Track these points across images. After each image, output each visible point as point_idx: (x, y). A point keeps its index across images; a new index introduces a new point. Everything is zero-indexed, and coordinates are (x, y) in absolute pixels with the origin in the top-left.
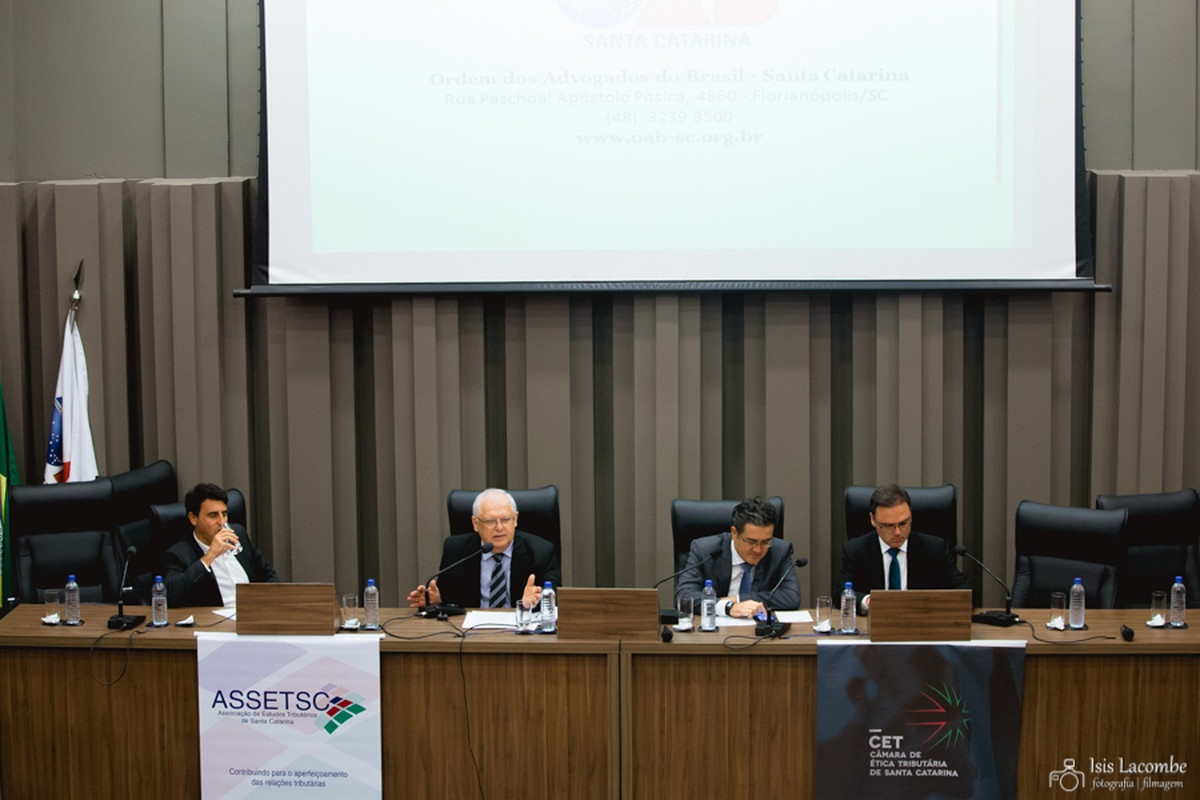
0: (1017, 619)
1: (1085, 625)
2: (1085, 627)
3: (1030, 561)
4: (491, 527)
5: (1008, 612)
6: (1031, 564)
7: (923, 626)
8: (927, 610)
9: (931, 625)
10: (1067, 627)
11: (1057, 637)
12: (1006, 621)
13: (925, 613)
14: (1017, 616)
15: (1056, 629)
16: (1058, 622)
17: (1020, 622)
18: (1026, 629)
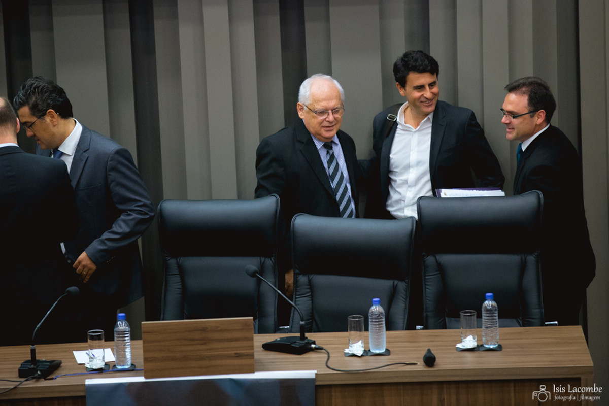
0: (313, 346)
1: (387, 350)
2: (388, 352)
3: (310, 281)
5: (303, 337)
6: (310, 284)
7: (201, 358)
8: (204, 341)
9: (210, 358)
10: (367, 352)
11: (356, 365)
12: (302, 348)
13: (202, 344)
14: (314, 343)
15: (354, 355)
16: (357, 348)
17: (316, 348)
18: (322, 356)
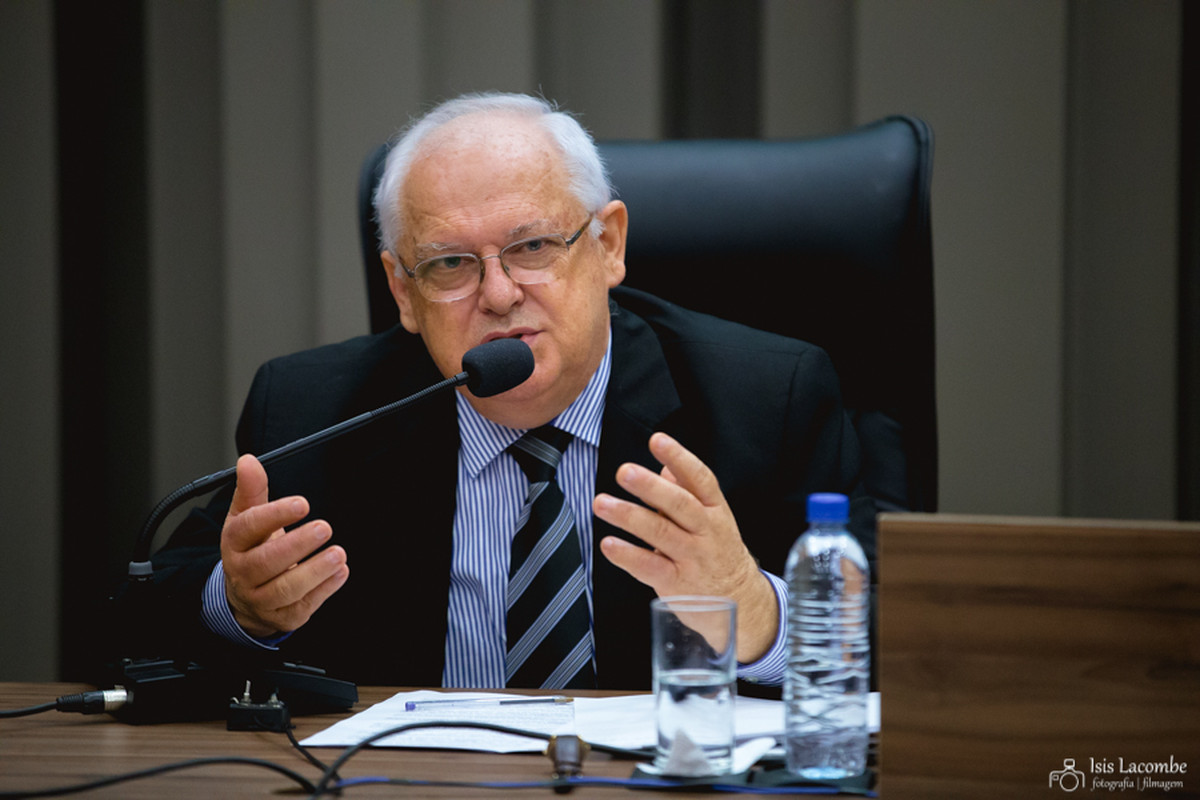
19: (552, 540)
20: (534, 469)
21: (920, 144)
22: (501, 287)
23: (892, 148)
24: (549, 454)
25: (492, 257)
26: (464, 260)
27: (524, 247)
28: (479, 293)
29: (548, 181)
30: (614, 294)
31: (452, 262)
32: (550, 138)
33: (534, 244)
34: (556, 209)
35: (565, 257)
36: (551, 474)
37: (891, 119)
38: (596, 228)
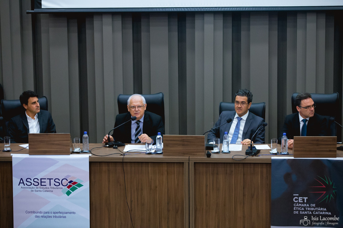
4: (133, 110)
7: (316, 151)
9: (319, 151)
13: (317, 146)
19: (139, 129)
20: (138, 124)
21: (163, 95)
22: (137, 109)
23: (161, 95)
24: (139, 123)
25: (137, 107)
26: (134, 107)
27: (139, 107)
28: (135, 110)
29: (141, 102)
30: (145, 111)
31: (133, 107)
32: (142, 98)
33: (140, 106)
34: (142, 104)
35: (142, 108)
36: (139, 124)
37: (160, 93)
38: (144, 106)
